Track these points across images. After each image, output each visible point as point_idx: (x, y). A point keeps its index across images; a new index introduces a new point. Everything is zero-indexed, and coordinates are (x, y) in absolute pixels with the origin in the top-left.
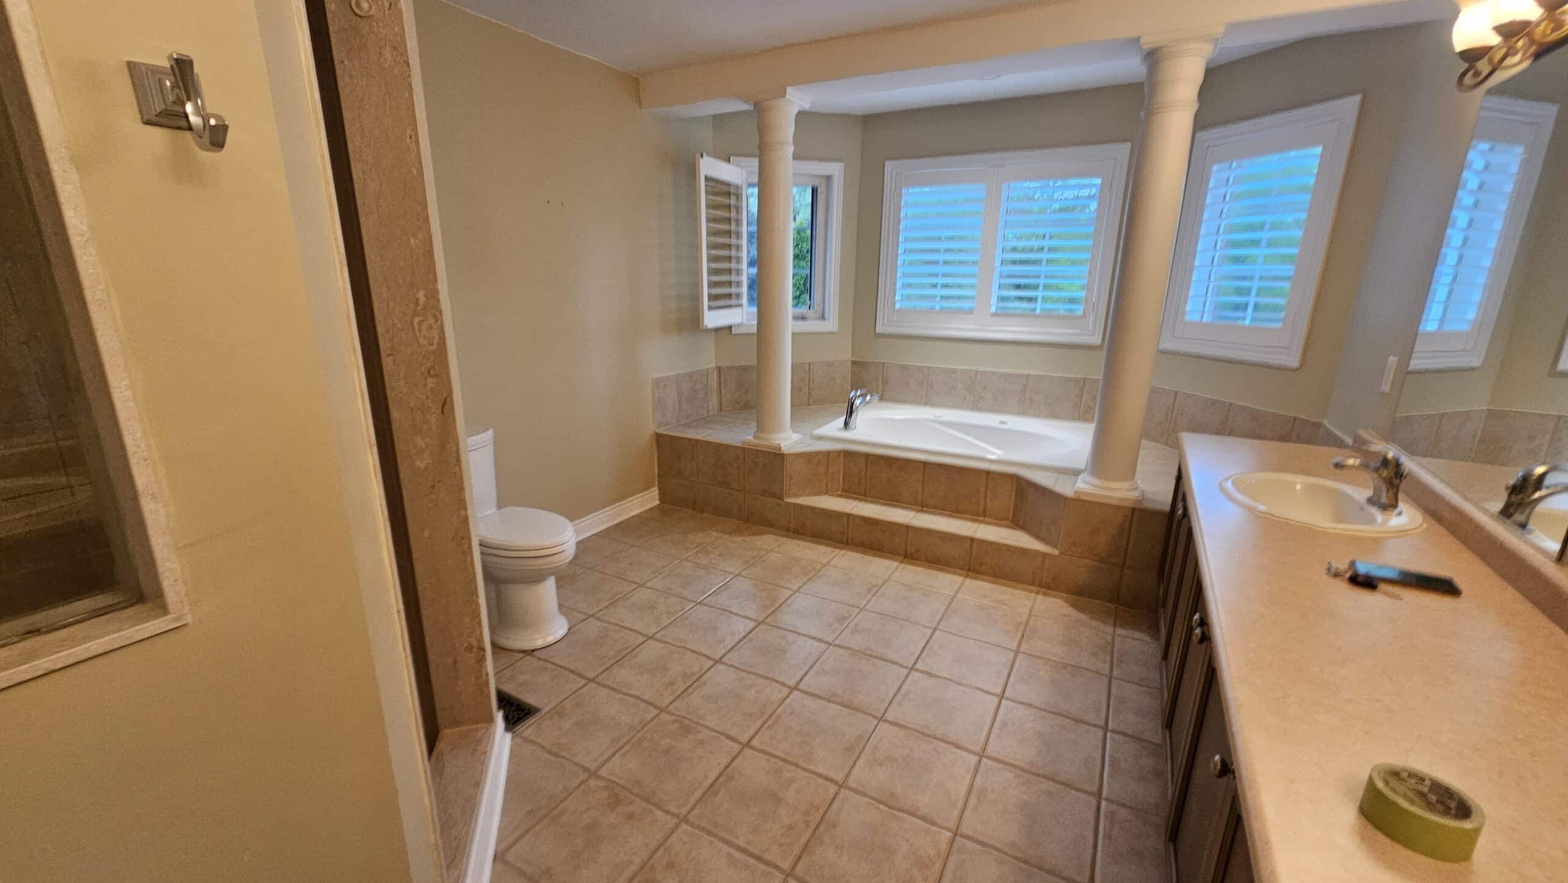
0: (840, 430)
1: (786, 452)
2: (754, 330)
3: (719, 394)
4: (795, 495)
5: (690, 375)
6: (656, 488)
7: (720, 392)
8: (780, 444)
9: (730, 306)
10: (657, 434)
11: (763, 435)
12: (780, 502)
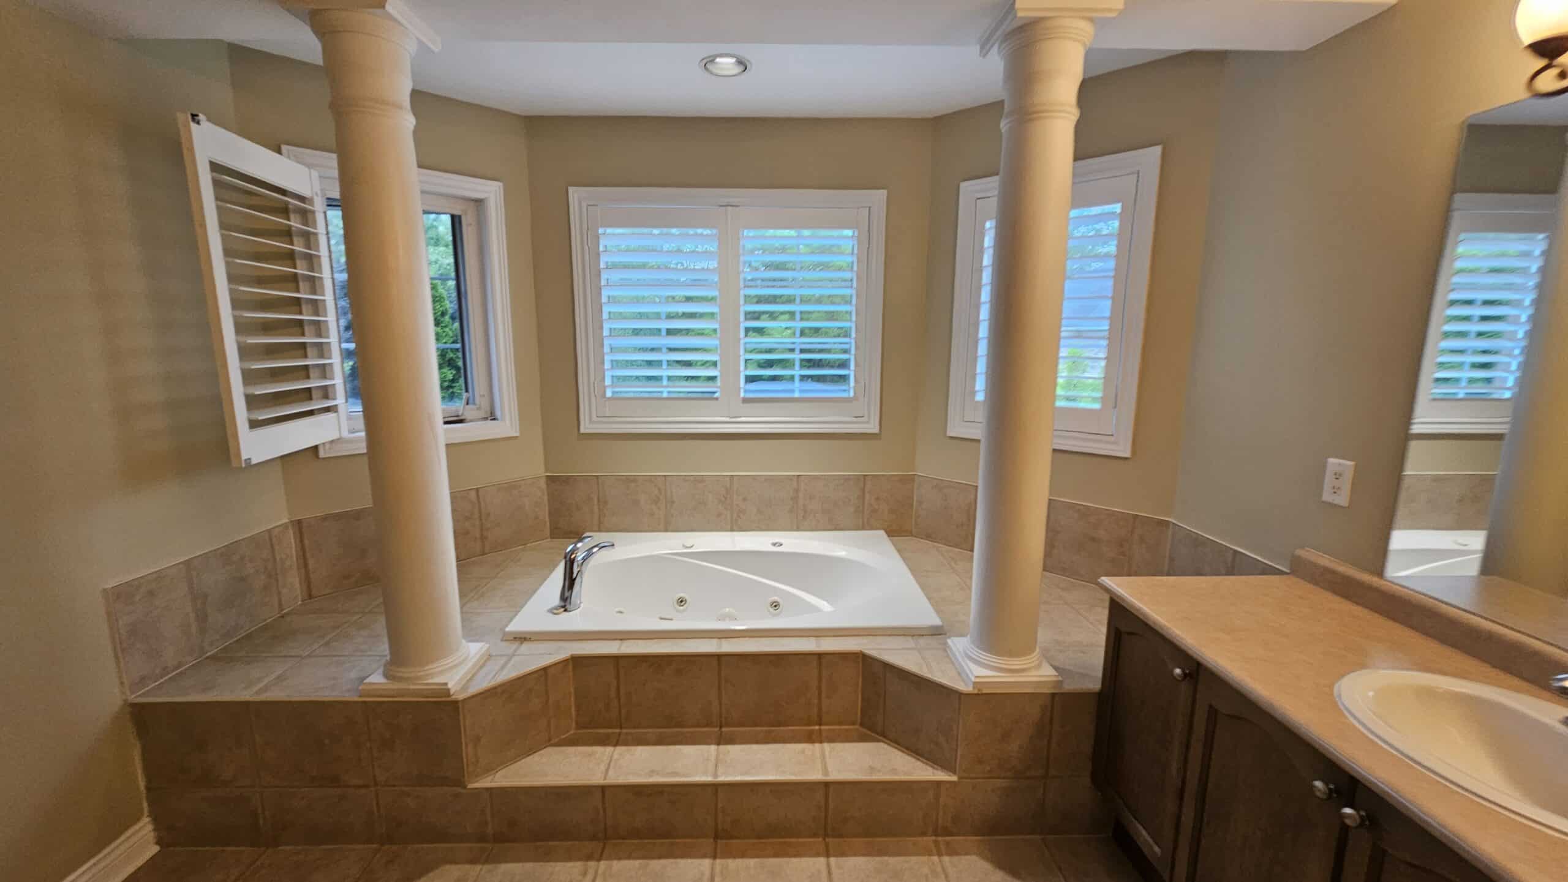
0: (553, 611)
1: (461, 697)
2: (362, 448)
3: (303, 571)
4: (490, 769)
5: (226, 554)
6: (146, 819)
7: (306, 565)
8: (446, 684)
9: (311, 413)
10: (134, 705)
11: (404, 672)
12: (459, 790)
